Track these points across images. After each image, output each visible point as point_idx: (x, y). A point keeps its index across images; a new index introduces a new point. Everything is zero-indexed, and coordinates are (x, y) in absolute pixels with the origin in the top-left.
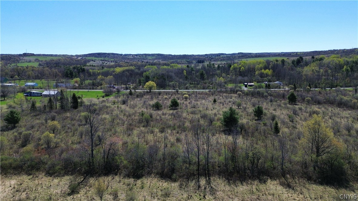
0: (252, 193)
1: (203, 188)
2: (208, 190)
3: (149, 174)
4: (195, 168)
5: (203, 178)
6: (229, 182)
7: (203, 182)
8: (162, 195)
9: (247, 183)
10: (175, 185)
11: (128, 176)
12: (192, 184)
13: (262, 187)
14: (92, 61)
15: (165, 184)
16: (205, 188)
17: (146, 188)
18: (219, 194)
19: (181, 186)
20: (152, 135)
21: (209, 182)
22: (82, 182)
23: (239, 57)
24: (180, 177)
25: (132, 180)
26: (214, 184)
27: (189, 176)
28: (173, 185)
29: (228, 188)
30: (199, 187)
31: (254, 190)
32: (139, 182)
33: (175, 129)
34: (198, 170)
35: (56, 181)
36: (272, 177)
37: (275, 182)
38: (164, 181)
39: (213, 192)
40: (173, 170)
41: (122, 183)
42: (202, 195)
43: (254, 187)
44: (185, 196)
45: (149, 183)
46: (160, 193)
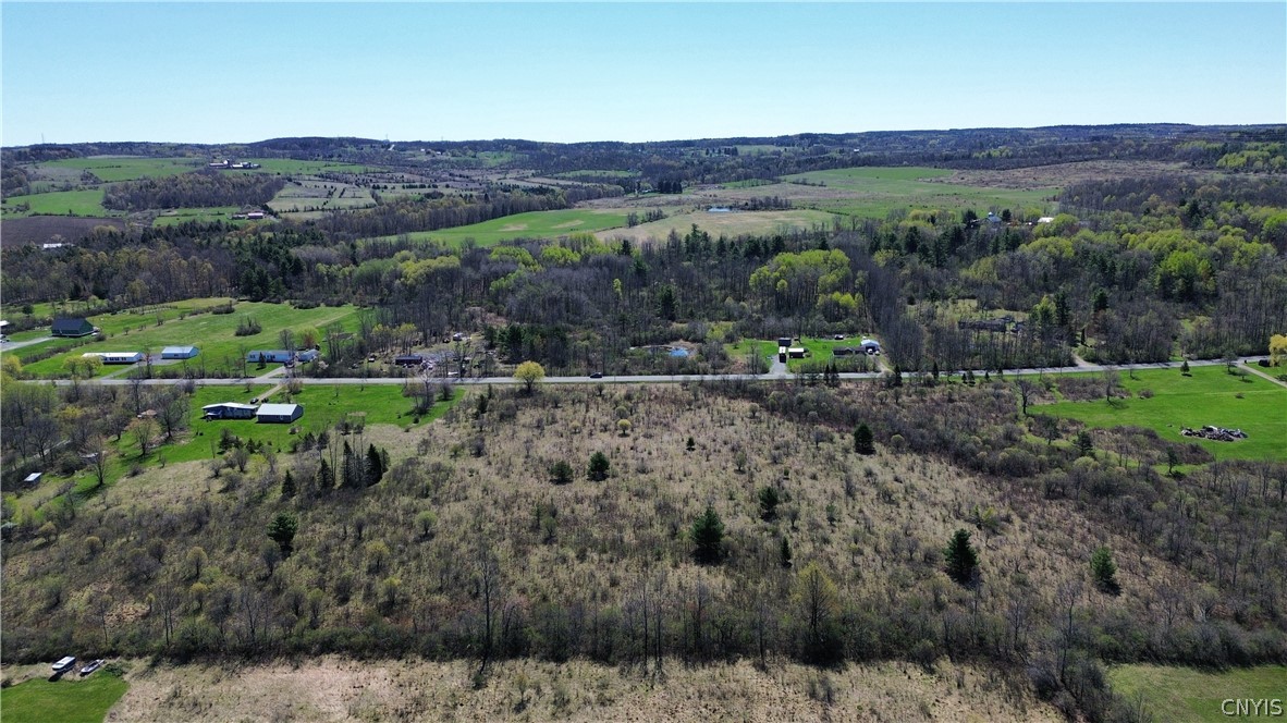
0: (713, 679)
1: (651, 674)
2: (657, 677)
3: (575, 654)
4: (641, 642)
5: (652, 658)
6: (686, 664)
7: (651, 665)
8: (598, 687)
9: (710, 666)
10: (614, 671)
11: (546, 659)
12: (637, 668)
13: (728, 670)
14: (289, 184)
15: (600, 670)
16: (654, 675)
17: (575, 677)
18: (671, 682)
19: (621, 672)
20: (565, 566)
21: (659, 666)
22: (482, 669)
23: (799, 164)
24: (620, 657)
25: (552, 665)
26: (667, 667)
27: (633, 657)
28: (611, 671)
29: (684, 673)
30: (646, 673)
31: (717, 675)
32: (564, 667)
33: (605, 552)
34: (645, 647)
35: (445, 668)
36: (746, 656)
37: (748, 662)
38: (598, 665)
39: (663, 679)
40: (609, 649)
41: (540, 671)
42: (650, 685)
43: (718, 671)
44: (628, 686)
45: (578, 669)
46: (595, 684)
